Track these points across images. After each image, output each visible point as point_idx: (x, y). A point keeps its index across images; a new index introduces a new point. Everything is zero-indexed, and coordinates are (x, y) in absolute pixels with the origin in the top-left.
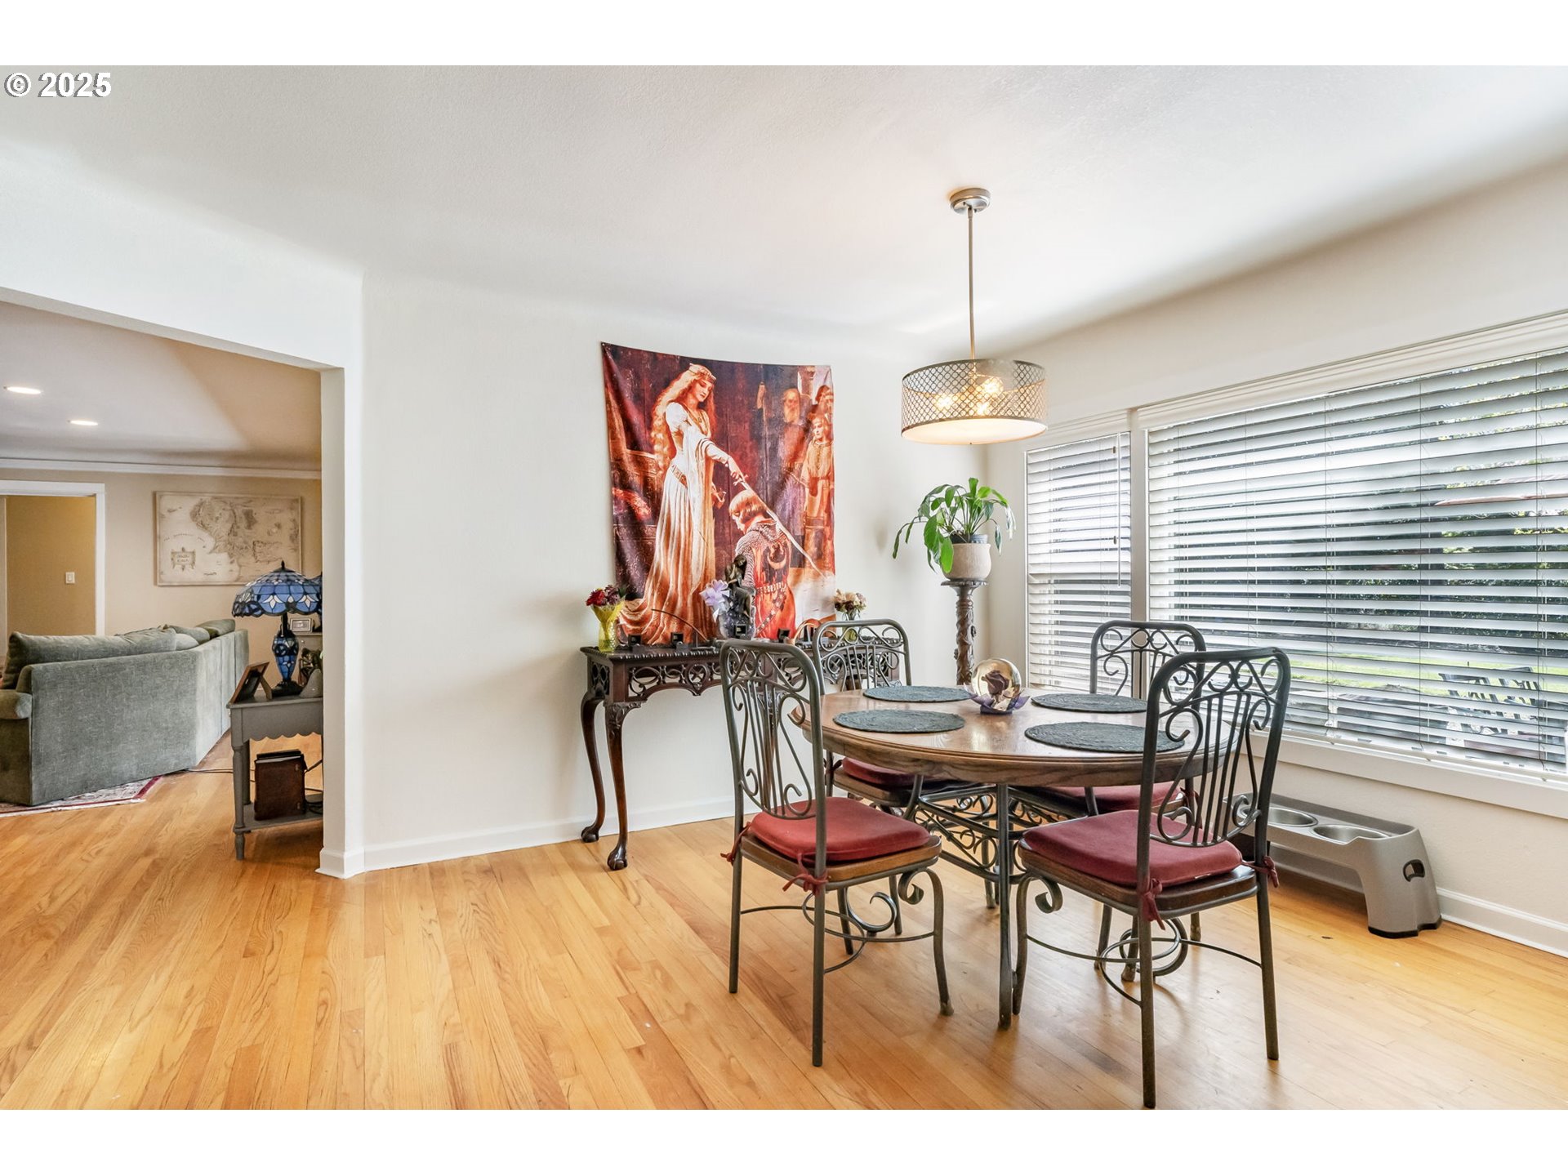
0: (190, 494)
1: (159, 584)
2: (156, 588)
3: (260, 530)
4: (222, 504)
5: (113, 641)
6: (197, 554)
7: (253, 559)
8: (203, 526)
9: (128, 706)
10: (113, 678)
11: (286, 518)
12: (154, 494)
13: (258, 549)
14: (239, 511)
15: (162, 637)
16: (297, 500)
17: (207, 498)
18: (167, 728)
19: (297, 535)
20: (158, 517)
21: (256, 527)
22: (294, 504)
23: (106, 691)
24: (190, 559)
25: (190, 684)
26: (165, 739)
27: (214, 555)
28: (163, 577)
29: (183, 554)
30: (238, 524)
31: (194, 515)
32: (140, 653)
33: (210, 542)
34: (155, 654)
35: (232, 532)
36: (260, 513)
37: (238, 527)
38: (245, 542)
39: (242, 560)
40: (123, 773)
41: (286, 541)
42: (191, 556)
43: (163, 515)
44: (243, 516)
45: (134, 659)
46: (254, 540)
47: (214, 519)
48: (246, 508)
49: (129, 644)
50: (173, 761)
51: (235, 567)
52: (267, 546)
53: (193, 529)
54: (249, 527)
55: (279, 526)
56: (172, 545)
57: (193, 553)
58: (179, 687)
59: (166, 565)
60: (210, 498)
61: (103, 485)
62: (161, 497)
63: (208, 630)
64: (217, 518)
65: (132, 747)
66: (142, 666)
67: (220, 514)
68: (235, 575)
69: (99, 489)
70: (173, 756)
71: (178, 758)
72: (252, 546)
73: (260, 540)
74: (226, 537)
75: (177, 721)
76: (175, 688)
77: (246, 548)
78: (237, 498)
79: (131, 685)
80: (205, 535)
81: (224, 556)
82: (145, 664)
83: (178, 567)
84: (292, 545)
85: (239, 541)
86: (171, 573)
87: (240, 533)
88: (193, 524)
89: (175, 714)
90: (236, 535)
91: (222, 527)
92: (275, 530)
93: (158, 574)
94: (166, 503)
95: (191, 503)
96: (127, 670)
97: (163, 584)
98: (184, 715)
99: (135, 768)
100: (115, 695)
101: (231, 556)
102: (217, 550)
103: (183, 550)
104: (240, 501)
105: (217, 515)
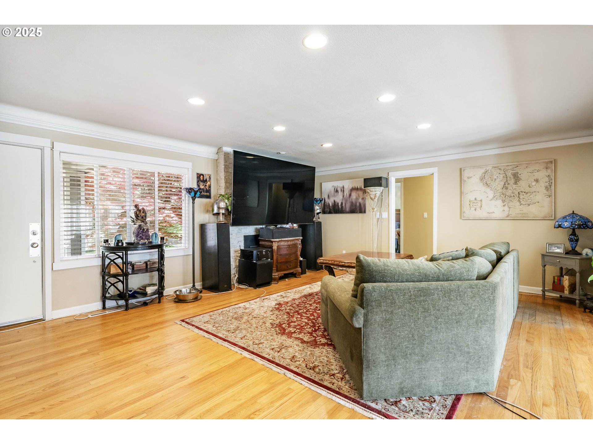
0: (480, 167)
1: (462, 218)
2: (461, 220)
3: (523, 185)
4: (499, 171)
5: (425, 266)
6: (483, 201)
7: (518, 203)
8: (487, 184)
9: (436, 328)
10: (424, 301)
11: (542, 175)
12: (461, 169)
13: (521, 197)
14: (509, 174)
15: (465, 266)
16: (551, 162)
17: (489, 168)
18: (468, 353)
19: (550, 186)
20: (462, 181)
21: (521, 183)
22: (549, 165)
23: (418, 313)
24: (479, 205)
25: (489, 313)
26: (467, 363)
27: (493, 201)
28: (465, 214)
29: (475, 202)
30: (509, 182)
31: (482, 179)
32: (447, 280)
33: (491, 194)
34: (459, 283)
35: (505, 187)
36: (524, 174)
37: (509, 184)
38: (513, 193)
39: (511, 204)
40: (431, 386)
41: (542, 190)
42: (479, 202)
43: (465, 180)
44: (512, 177)
45: (442, 286)
46: (519, 191)
47: (494, 180)
48: (513, 171)
49: (437, 270)
50: (473, 384)
51: (506, 208)
52: (529, 194)
53: (481, 187)
54: (516, 183)
55: (537, 181)
56: (470, 197)
57: (481, 200)
58: (479, 316)
59: (466, 208)
60: (491, 168)
61: (437, 168)
62: (464, 170)
63: (495, 251)
64: (495, 179)
65: (439, 366)
66: (447, 293)
67: (497, 177)
68: (506, 213)
69: (434, 170)
70: (474, 379)
71: (478, 381)
72: (518, 195)
73: (523, 191)
74: (501, 191)
75: (477, 347)
76: (476, 316)
77: (514, 196)
78: (507, 166)
79: (439, 310)
80: (488, 190)
81: (499, 202)
82: (451, 291)
83: (473, 209)
84: (547, 193)
85: (509, 192)
86: (470, 213)
87: (510, 187)
88: (481, 184)
89: (476, 340)
90: (507, 188)
91: (498, 184)
92: (534, 184)
93: (462, 213)
94: (466, 174)
95: (481, 172)
96: (436, 295)
97: (466, 218)
98: (484, 342)
99: (440, 384)
100: (425, 317)
101: (503, 201)
102: (495, 199)
103: (476, 199)
104: (511, 167)
105: (495, 177)
